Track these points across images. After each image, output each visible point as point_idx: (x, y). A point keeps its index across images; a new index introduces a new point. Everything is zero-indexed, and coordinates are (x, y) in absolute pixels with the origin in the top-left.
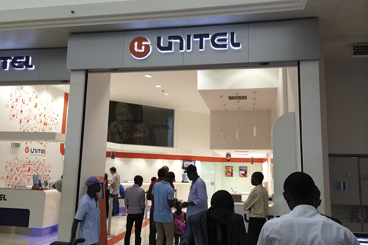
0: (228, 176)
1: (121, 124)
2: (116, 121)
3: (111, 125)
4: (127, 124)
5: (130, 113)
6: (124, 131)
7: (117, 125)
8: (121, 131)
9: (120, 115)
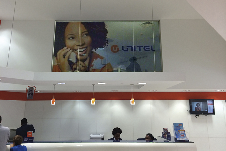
1: (74, 50)
2: (66, 48)
3: (58, 53)
4: (83, 50)
5: (87, 35)
6: (77, 60)
7: (67, 52)
9: (72, 38)
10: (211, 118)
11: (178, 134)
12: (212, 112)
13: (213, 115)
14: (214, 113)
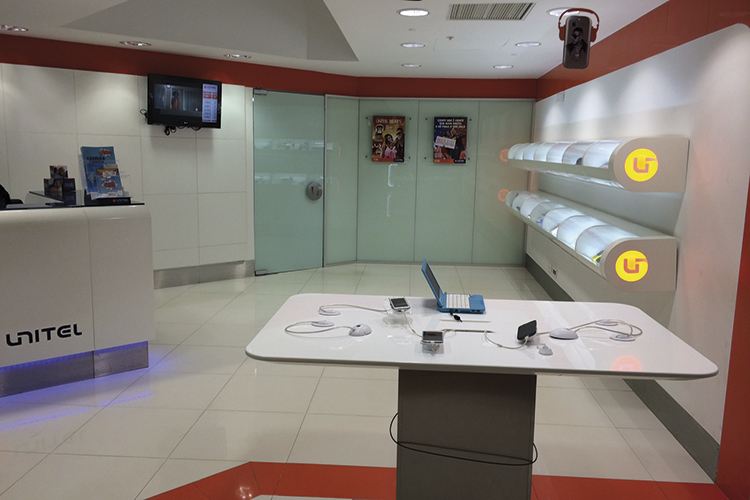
11: (95, 181)
14: (218, 124)
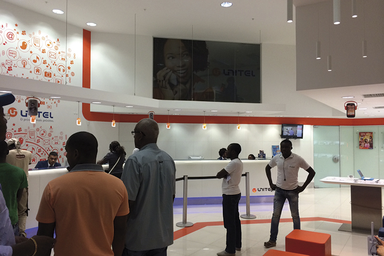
0: (365, 148)
1: (174, 71)
2: (165, 68)
3: (158, 74)
4: (183, 72)
5: (187, 55)
6: (178, 82)
7: (167, 74)
8: (175, 83)
9: (171, 58)
10: (299, 142)
11: (275, 154)
12: (300, 136)
13: (301, 139)
14: (302, 138)
